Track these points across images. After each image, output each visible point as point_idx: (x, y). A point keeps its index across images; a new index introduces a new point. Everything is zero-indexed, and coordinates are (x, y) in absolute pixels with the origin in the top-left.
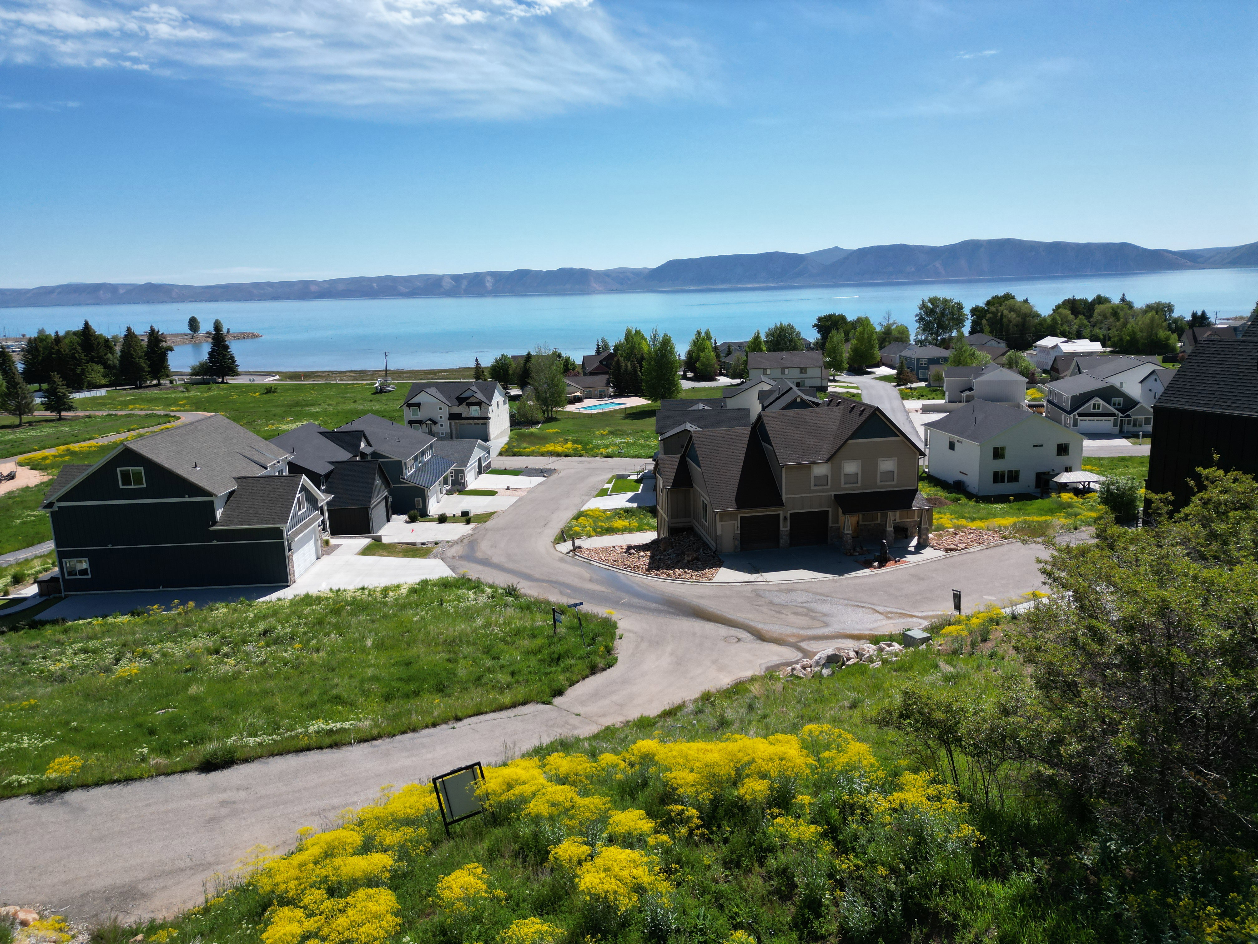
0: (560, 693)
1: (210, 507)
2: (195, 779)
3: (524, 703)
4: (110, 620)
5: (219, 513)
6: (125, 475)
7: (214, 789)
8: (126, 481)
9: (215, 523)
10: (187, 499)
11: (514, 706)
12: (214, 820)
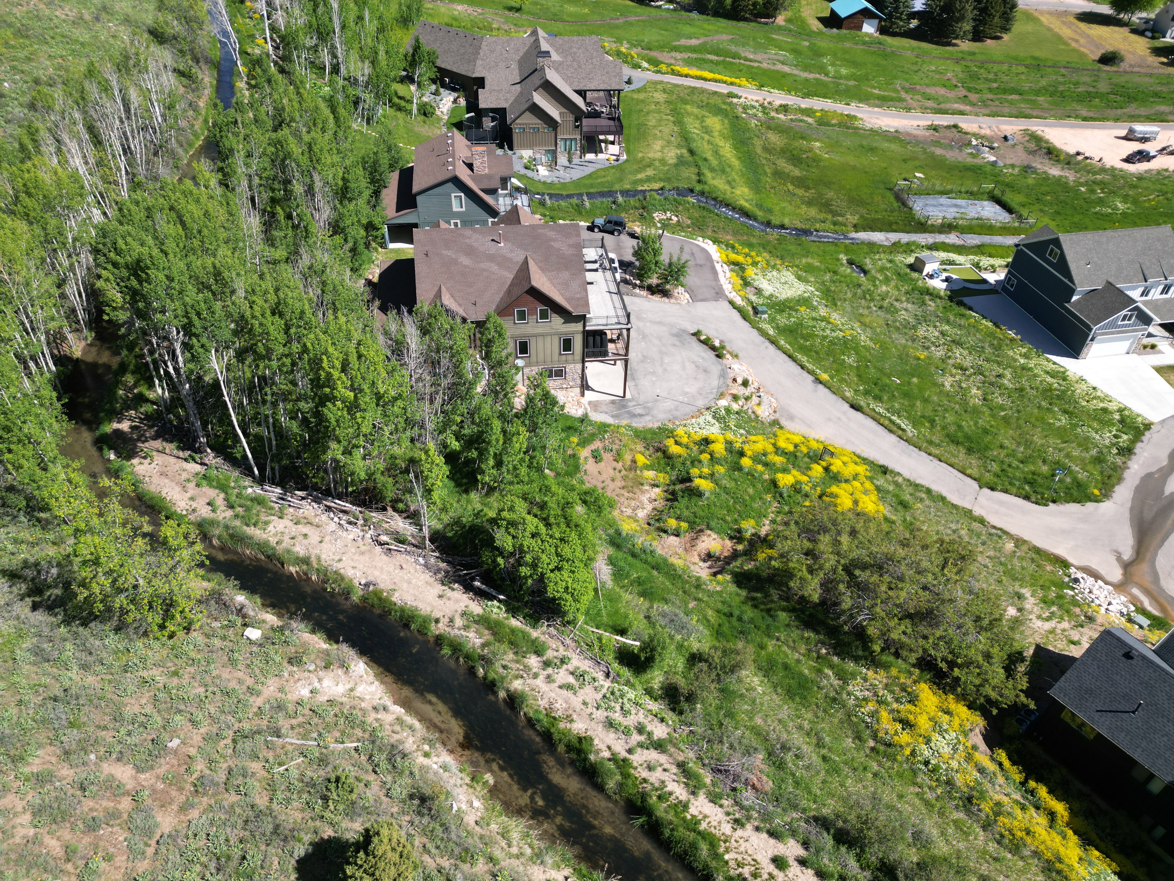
0: (992, 489)
1: (1072, 292)
2: (846, 406)
3: (975, 479)
4: (984, 321)
5: (1075, 298)
6: (1052, 250)
7: (844, 413)
8: (1050, 255)
9: (1069, 301)
10: (1066, 281)
11: (969, 476)
12: (830, 420)
